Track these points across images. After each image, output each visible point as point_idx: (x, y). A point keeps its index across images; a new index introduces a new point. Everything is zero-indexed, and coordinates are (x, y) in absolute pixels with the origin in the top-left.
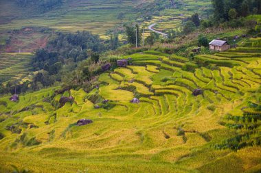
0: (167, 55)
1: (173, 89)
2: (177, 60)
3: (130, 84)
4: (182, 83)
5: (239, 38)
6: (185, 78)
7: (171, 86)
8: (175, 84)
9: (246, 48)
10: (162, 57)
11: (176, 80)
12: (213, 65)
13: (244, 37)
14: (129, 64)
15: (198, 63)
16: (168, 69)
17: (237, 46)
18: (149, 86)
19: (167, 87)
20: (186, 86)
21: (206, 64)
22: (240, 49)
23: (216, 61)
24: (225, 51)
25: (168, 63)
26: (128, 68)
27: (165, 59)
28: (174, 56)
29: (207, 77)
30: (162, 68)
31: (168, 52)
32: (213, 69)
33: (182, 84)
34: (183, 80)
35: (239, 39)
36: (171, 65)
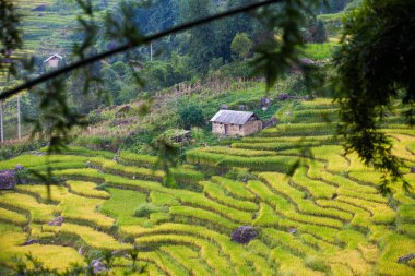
0: (107, 154)
1: (176, 232)
2: (140, 164)
3: (57, 229)
4: (190, 217)
5: (272, 103)
6: (188, 204)
7: (165, 226)
8: (172, 220)
9: (301, 125)
10: (95, 159)
11: (172, 210)
12: (243, 171)
13: (284, 98)
14: (20, 183)
15: (198, 167)
16: (128, 187)
17: (278, 122)
18: (112, 231)
19: (157, 228)
20: (204, 222)
21: (223, 169)
22: (288, 129)
23: (244, 159)
24: (252, 135)
25: (121, 173)
26: (20, 192)
27: (108, 163)
28: (127, 155)
29: (245, 199)
30: (111, 185)
31: (104, 145)
32: (245, 180)
33: (191, 219)
34: (189, 210)
35: (274, 105)
36: (130, 176)
